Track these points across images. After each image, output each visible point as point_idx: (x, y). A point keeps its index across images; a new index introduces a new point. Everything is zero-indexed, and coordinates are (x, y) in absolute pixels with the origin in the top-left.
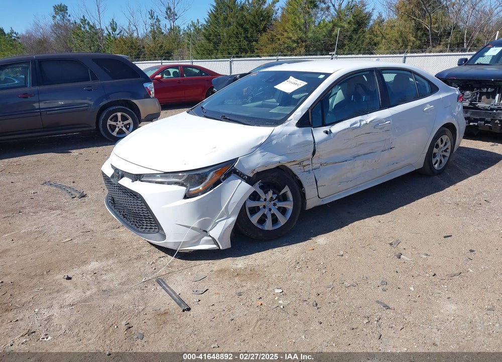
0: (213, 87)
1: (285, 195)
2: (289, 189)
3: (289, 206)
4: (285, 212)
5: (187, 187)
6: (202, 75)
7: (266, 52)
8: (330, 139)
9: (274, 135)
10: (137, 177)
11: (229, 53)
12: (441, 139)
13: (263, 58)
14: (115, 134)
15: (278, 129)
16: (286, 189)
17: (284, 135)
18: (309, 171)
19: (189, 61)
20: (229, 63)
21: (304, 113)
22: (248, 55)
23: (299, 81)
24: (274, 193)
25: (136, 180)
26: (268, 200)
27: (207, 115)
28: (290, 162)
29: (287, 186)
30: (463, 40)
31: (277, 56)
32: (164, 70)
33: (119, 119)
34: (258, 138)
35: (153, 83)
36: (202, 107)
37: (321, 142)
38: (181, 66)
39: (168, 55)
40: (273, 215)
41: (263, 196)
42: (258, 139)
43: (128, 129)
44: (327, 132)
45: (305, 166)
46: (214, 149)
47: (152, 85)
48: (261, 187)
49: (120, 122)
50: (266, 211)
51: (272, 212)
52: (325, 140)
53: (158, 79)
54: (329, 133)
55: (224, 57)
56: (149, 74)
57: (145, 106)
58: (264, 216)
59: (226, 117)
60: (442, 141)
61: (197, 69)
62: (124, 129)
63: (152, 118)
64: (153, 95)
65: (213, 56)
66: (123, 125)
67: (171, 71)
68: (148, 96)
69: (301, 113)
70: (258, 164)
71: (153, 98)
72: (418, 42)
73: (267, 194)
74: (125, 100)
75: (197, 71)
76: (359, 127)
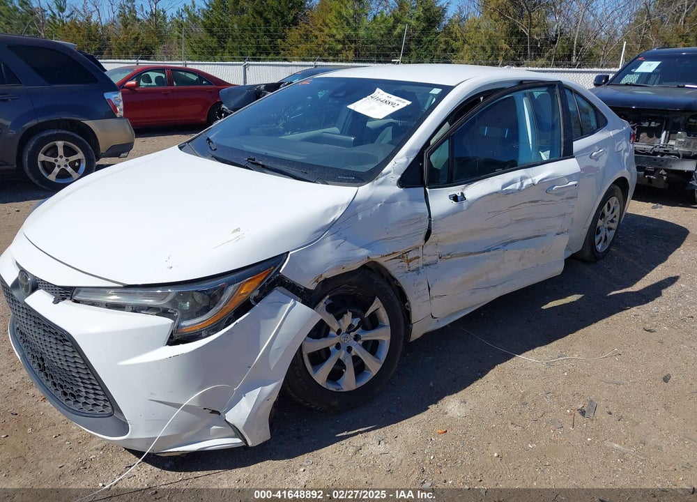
0: (221, 103)
1: (374, 316)
2: (380, 304)
3: (383, 335)
4: (377, 349)
5: (174, 318)
6: (202, 84)
7: (297, 54)
8: (461, 211)
9: (358, 203)
10: (65, 293)
11: (242, 54)
12: (609, 204)
13: (294, 63)
14: (52, 177)
15: (365, 191)
16: (377, 305)
17: (377, 204)
18: (417, 270)
19: (180, 62)
20: (242, 67)
21: (411, 159)
22: (270, 57)
23: (394, 99)
24: (354, 316)
25: (64, 299)
26: (344, 330)
27: (218, 156)
28: (386, 256)
29: (377, 299)
30: (571, 51)
31: (314, 60)
32: (140, 74)
33: (61, 152)
34: (327, 210)
35: (120, 94)
36: (208, 139)
37: (444, 216)
38: (168, 68)
39: (147, 53)
40: (356, 359)
41: (334, 325)
42: (327, 212)
43: (76, 169)
44: (455, 198)
45: (410, 261)
46: (237, 234)
47: (119, 95)
48: (330, 309)
49: (61, 157)
50: (342, 354)
51: (353, 353)
52: (453, 213)
53: (130, 87)
54: (459, 199)
55: (234, 59)
56: (116, 80)
57: (107, 131)
58: (340, 363)
59: (256, 161)
60: (609, 207)
61: (195, 75)
62: (69, 169)
63: (120, 151)
64: (120, 113)
65: (216, 57)
66: (67, 163)
67: (153, 75)
68: (111, 114)
69: (405, 160)
70: (328, 264)
71: (121, 118)
72: (512, 52)
73: (341, 320)
74: (69, 120)
75: (194, 78)
76: (519, 190)
